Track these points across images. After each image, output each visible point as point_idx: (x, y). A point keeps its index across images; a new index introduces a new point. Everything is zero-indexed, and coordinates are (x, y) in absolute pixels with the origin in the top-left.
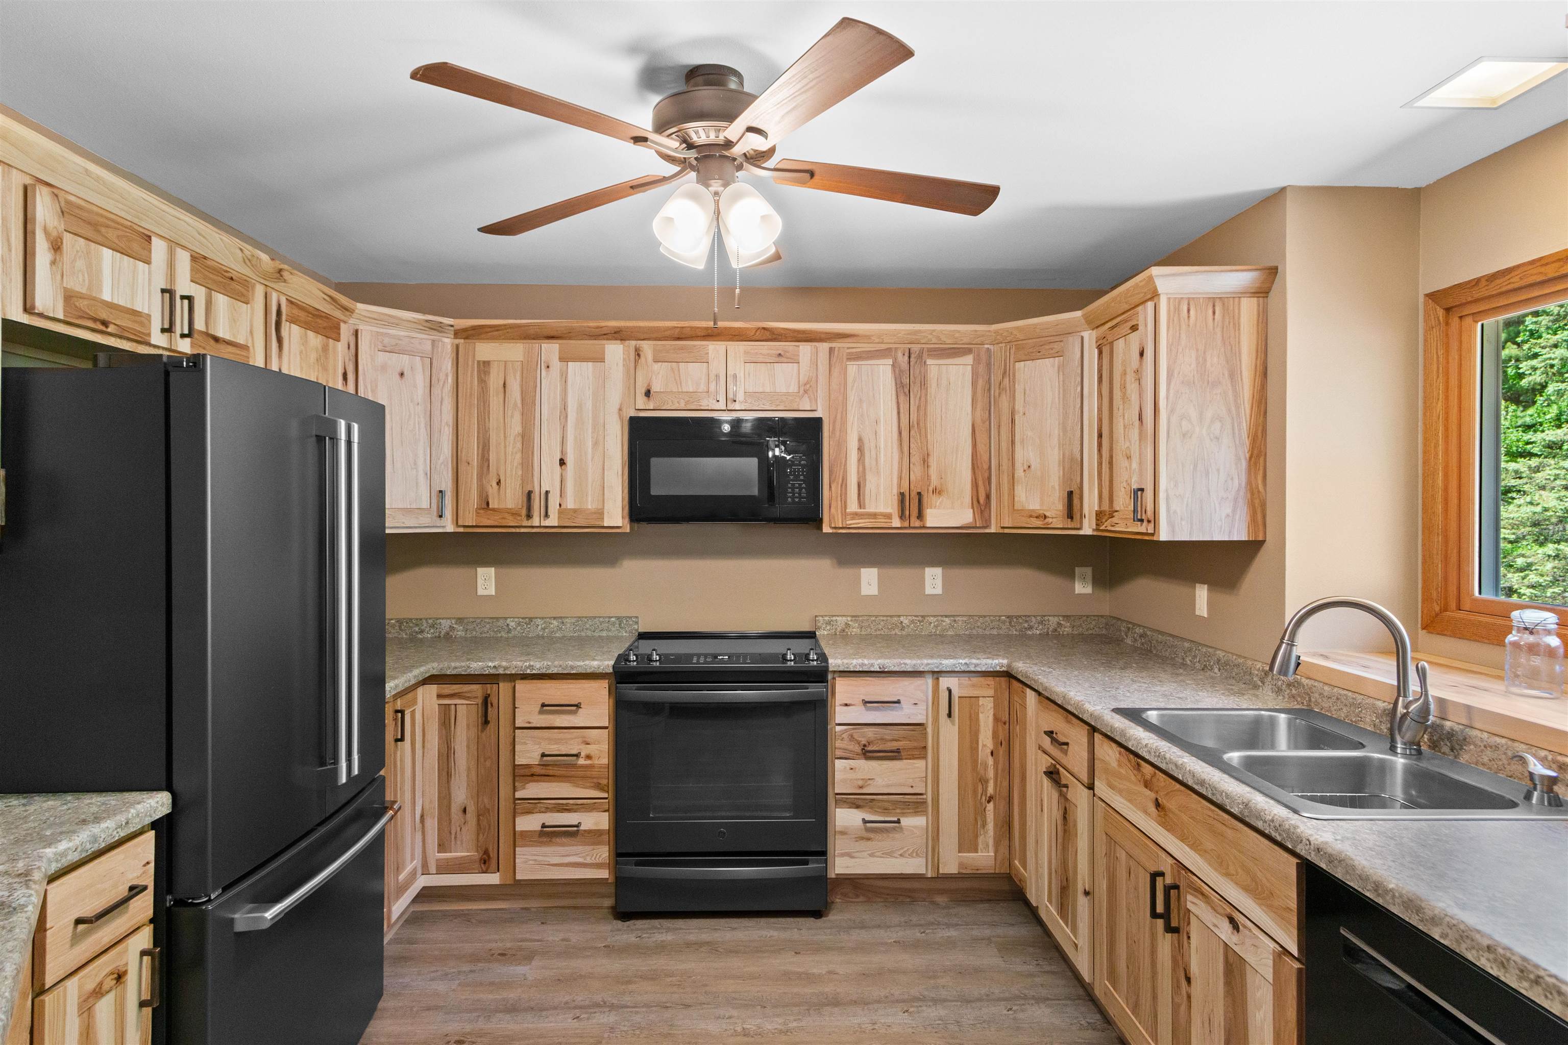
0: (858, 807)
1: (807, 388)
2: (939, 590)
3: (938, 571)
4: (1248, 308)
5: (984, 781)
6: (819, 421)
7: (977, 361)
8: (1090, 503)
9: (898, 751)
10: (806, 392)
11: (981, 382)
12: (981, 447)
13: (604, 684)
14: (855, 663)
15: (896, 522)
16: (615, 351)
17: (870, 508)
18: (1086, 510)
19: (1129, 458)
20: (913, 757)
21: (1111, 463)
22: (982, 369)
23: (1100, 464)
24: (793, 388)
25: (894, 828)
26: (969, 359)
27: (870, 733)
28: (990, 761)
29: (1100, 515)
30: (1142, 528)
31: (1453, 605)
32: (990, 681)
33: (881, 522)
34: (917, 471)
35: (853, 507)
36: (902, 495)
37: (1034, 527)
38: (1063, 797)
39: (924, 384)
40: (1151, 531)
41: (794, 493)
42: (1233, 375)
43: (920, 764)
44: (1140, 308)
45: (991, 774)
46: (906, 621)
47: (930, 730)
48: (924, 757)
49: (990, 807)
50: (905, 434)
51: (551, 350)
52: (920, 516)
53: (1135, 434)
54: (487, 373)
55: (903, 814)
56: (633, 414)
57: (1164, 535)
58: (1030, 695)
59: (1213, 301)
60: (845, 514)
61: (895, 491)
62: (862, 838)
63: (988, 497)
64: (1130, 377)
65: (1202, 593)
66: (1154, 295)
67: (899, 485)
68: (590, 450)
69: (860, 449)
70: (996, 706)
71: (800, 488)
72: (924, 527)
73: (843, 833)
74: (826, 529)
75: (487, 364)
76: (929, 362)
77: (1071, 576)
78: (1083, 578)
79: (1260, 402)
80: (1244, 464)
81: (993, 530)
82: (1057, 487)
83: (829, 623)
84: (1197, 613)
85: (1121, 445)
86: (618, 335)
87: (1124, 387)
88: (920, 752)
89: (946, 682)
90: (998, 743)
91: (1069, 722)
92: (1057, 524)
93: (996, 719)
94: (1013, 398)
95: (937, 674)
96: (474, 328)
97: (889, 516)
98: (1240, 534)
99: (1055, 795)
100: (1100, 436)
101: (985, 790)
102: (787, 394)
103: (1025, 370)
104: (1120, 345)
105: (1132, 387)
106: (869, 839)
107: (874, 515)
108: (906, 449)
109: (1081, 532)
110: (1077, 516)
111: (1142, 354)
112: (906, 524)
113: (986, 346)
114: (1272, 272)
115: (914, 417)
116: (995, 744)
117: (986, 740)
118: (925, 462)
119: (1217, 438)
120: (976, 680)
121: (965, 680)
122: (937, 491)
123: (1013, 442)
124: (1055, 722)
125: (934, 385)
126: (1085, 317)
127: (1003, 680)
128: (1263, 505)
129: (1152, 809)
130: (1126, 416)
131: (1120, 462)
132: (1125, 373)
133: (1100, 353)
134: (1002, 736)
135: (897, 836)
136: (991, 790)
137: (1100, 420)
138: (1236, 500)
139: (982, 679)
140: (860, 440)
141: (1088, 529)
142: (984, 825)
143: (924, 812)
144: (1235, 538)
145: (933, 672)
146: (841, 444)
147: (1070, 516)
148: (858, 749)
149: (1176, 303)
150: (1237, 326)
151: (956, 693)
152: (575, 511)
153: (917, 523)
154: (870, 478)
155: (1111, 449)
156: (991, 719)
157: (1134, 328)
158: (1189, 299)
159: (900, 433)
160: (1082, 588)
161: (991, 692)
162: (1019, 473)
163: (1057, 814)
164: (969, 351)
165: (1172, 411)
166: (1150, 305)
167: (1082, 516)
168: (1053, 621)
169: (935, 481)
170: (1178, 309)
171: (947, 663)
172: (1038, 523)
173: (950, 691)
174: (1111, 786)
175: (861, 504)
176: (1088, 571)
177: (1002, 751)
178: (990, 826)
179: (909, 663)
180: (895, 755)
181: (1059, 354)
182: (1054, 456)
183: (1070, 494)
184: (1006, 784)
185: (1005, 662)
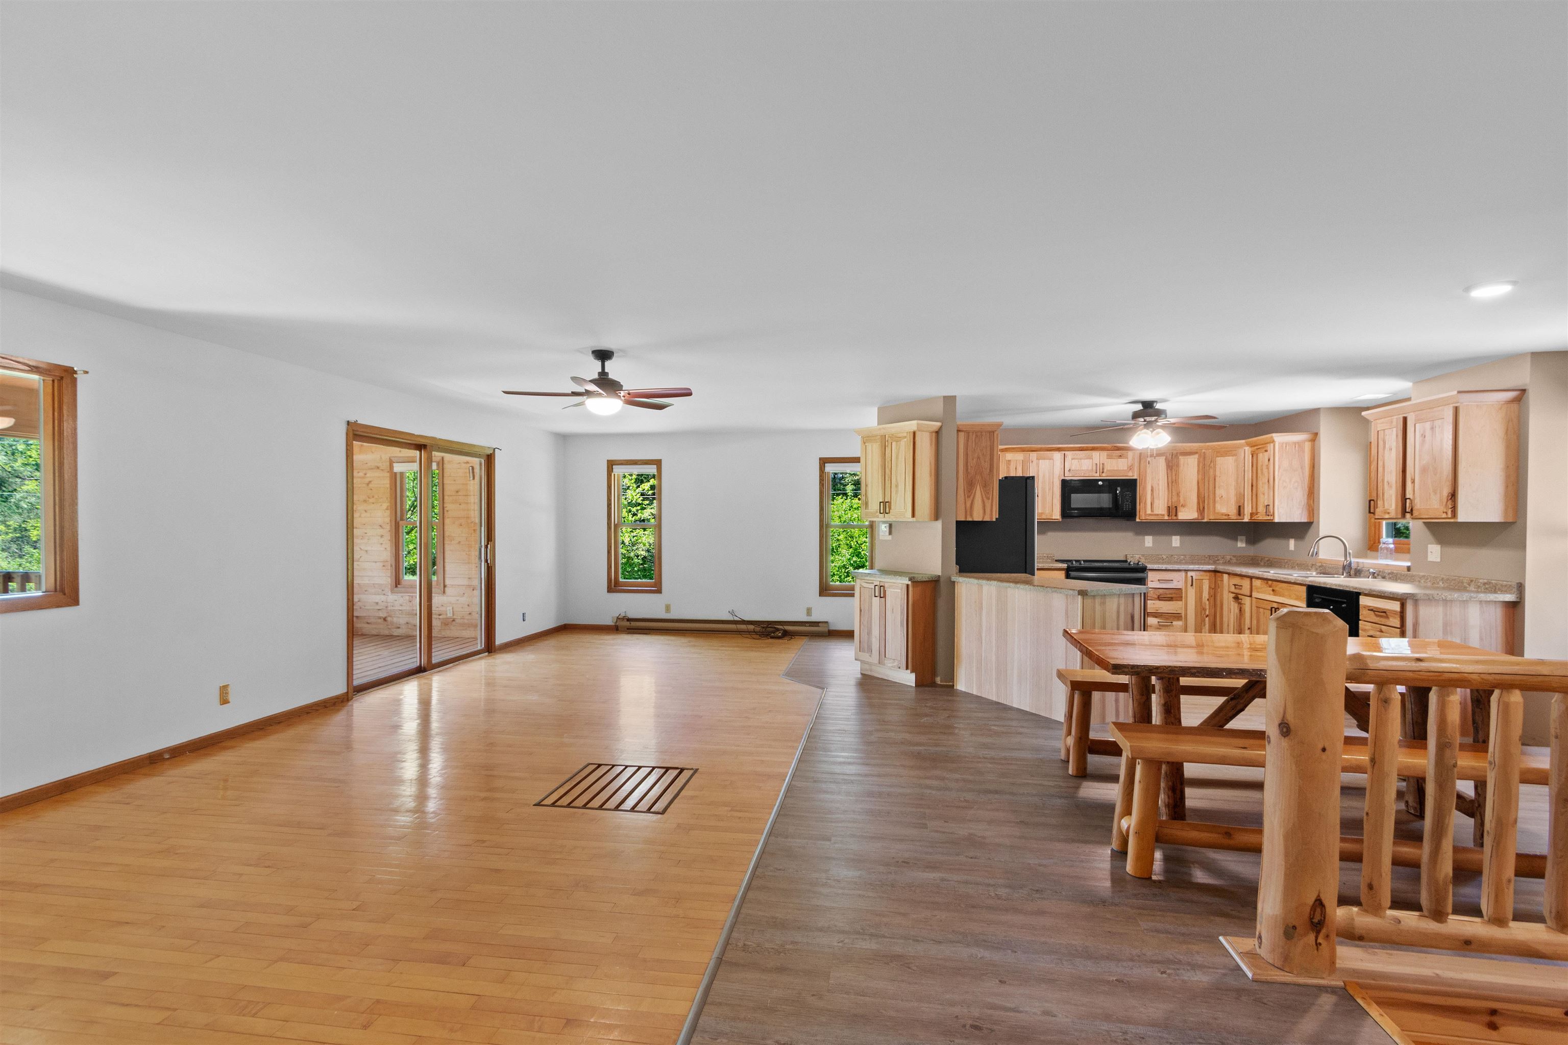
0: (1156, 617)
1: (1131, 468)
2: (1178, 545)
3: (1178, 537)
4: (1307, 446)
5: (1204, 609)
6: (1136, 480)
7: (1200, 456)
8: (1248, 510)
9: (1172, 598)
10: (1130, 469)
11: (1201, 465)
12: (1201, 490)
13: (1064, 572)
14: (1156, 567)
15: (1166, 517)
16: (1058, 456)
17: (1156, 512)
18: (1246, 512)
19: (1264, 494)
20: (1177, 600)
21: (1257, 495)
22: (1201, 459)
23: (1252, 496)
24: (1126, 468)
25: (1170, 625)
26: (1196, 456)
27: (1161, 591)
28: (1207, 603)
29: (1252, 514)
30: (1269, 518)
31: (1377, 542)
32: (1208, 574)
33: (1160, 517)
34: (1175, 499)
35: (1149, 512)
36: (1169, 507)
37: (1224, 519)
38: (1240, 603)
39: (1178, 465)
40: (1272, 518)
41: (1126, 506)
42: (1302, 468)
43: (1180, 603)
44: (1268, 445)
45: (1207, 607)
46: (1165, 557)
47: (1183, 591)
48: (1181, 600)
49: (1207, 619)
50: (1170, 484)
51: (1033, 455)
52: (1176, 515)
53: (1266, 486)
54: (1010, 464)
55: (1174, 620)
56: (1063, 478)
57: (1276, 520)
58: (1225, 576)
59: (1295, 443)
60: (1146, 515)
61: (1166, 506)
62: (1158, 628)
63: (1204, 508)
64: (1264, 467)
65: (1292, 542)
66: (1273, 442)
67: (1168, 504)
68: (1047, 492)
69: (1152, 490)
70: (1210, 583)
71: (1129, 505)
72: (1178, 519)
73: (1150, 626)
74: (1138, 520)
75: (1009, 461)
76: (1180, 457)
77: (1236, 540)
78: (1242, 541)
79: (1312, 476)
80: (1306, 496)
81: (1205, 520)
82: (1234, 504)
83: (1132, 557)
84: (1290, 549)
85: (1261, 490)
86: (1059, 450)
87: (1262, 470)
88: (1180, 598)
89: (1190, 574)
90: (1210, 596)
91: (1242, 579)
92: (1234, 517)
93: (1210, 587)
94: (1215, 471)
95: (1186, 571)
96: (1006, 449)
97: (1164, 515)
98: (1304, 519)
99: (1236, 605)
100: (1252, 486)
101: (1205, 613)
102: (1123, 470)
103: (1219, 460)
104: (1260, 456)
105: (1265, 470)
106: (1160, 629)
107: (1158, 515)
108: (1170, 490)
109: (1244, 521)
110: (1242, 515)
111: (1269, 460)
112: (1170, 518)
113: (1203, 451)
114: (1316, 434)
115: (1174, 478)
116: (1209, 597)
117: (1206, 595)
118: (1178, 495)
119: (1297, 488)
120: (1202, 573)
121: (1198, 573)
122: (1183, 506)
123: (1215, 488)
124: (1237, 580)
125: (1182, 466)
126: (1246, 442)
127: (1213, 574)
128: (1313, 510)
129: (1272, 592)
130: (1262, 481)
131: (1261, 497)
132: (1262, 466)
133: (1252, 456)
134: (1212, 593)
135: (1171, 628)
136: (1207, 613)
137: (1252, 480)
138: (1303, 509)
139: (1204, 573)
140: (1152, 487)
141: (1246, 519)
142: (1205, 625)
143: (1181, 620)
144: (1302, 521)
145: (1185, 570)
146: (1145, 488)
147: (1239, 515)
148: (1156, 597)
149: (1281, 444)
150: (1304, 452)
151: (1194, 578)
152: (1042, 513)
153: (1175, 518)
154: (1156, 501)
155: (1257, 491)
156: (1208, 587)
157: (1266, 451)
158: (1286, 443)
159: (1168, 484)
160: (1241, 544)
161: (1208, 578)
162: (1217, 499)
163: (1237, 611)
164: (1196, 453)
165: (1280, 480)
166: (1272, 445)
167: (1244, 515)
168: (1228, 558)
169: (1182, 502)
170: (1282, 446)
171: (1191, 567)
172: (1226, 517)
173: (1192, 577)
174: (1258, 592)
175: (1152, 511)
176: (1244, 538)
177: (1212, 599)
178: (1207, 626)
179: (1176, 567)
180: (1171, 599)
181: (1235, 455)
182: (1232, 493)
183: (1240, 506)
184: (1213, 611)
185: (1213, 567)
